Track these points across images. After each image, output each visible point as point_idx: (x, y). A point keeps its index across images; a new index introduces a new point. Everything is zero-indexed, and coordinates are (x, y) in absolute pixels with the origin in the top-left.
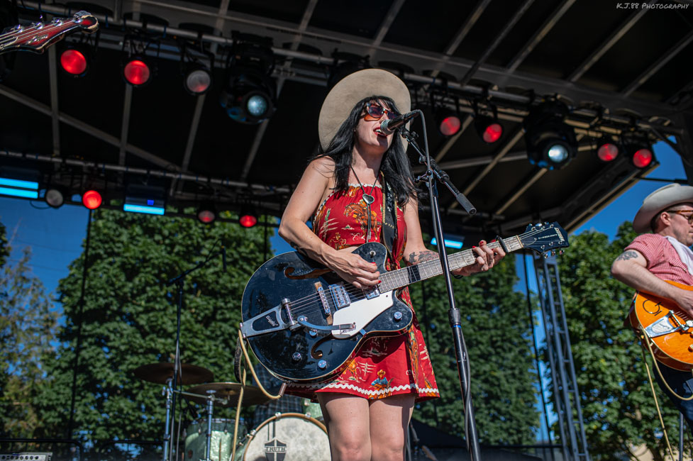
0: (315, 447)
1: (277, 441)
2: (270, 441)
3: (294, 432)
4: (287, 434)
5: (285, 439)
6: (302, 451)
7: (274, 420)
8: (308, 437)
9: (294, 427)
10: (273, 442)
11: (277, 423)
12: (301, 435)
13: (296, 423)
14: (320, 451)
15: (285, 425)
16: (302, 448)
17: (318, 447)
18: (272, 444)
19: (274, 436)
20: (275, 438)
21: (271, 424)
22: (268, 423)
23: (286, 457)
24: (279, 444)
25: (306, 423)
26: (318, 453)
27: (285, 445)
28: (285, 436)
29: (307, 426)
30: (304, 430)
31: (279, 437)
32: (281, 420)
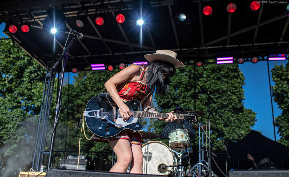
0: (164, 154)
1: (149, 152)
2: (146, 152)
3: (156, 148)
4: (153, 149)
5: (152, 151)
6: (159, 156)
7: (148, 144)
8: (161, 150)
9: (156, 146)
10: (147, 152)
11: (149, 145)
12: (158, 149)
13: (156, 145)
14: (165, 156)
15: (152, 146)
16: (158, 154)
17: (165, 154)
18: (147, 153)
19: (148, 150)
20: (148, 151)
21: (147, 145)
22: (146, 145)
23: (152, 158)
24: (150, 153)
25: (161, 145)
26: (165, 157)
27: (152, 153)
28: (152, 150)
29: (161, 146)
30: (160, 147)
31: (150, 150)
32: (151, 144)
